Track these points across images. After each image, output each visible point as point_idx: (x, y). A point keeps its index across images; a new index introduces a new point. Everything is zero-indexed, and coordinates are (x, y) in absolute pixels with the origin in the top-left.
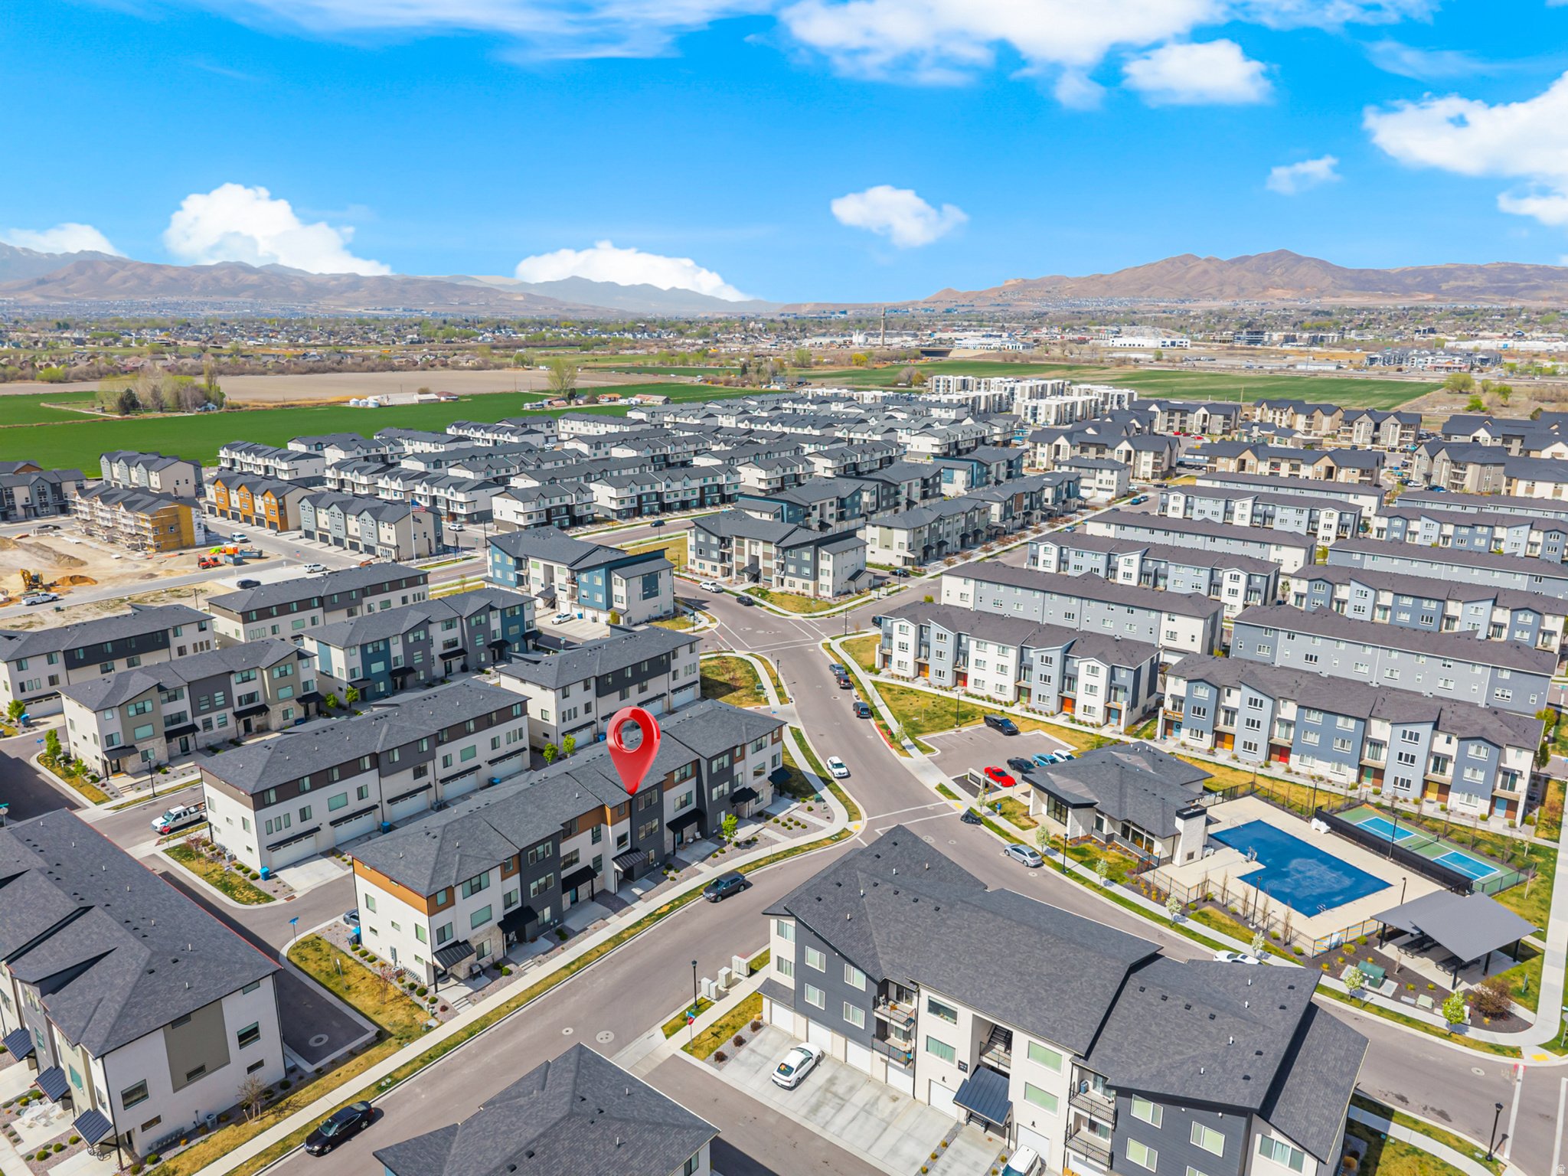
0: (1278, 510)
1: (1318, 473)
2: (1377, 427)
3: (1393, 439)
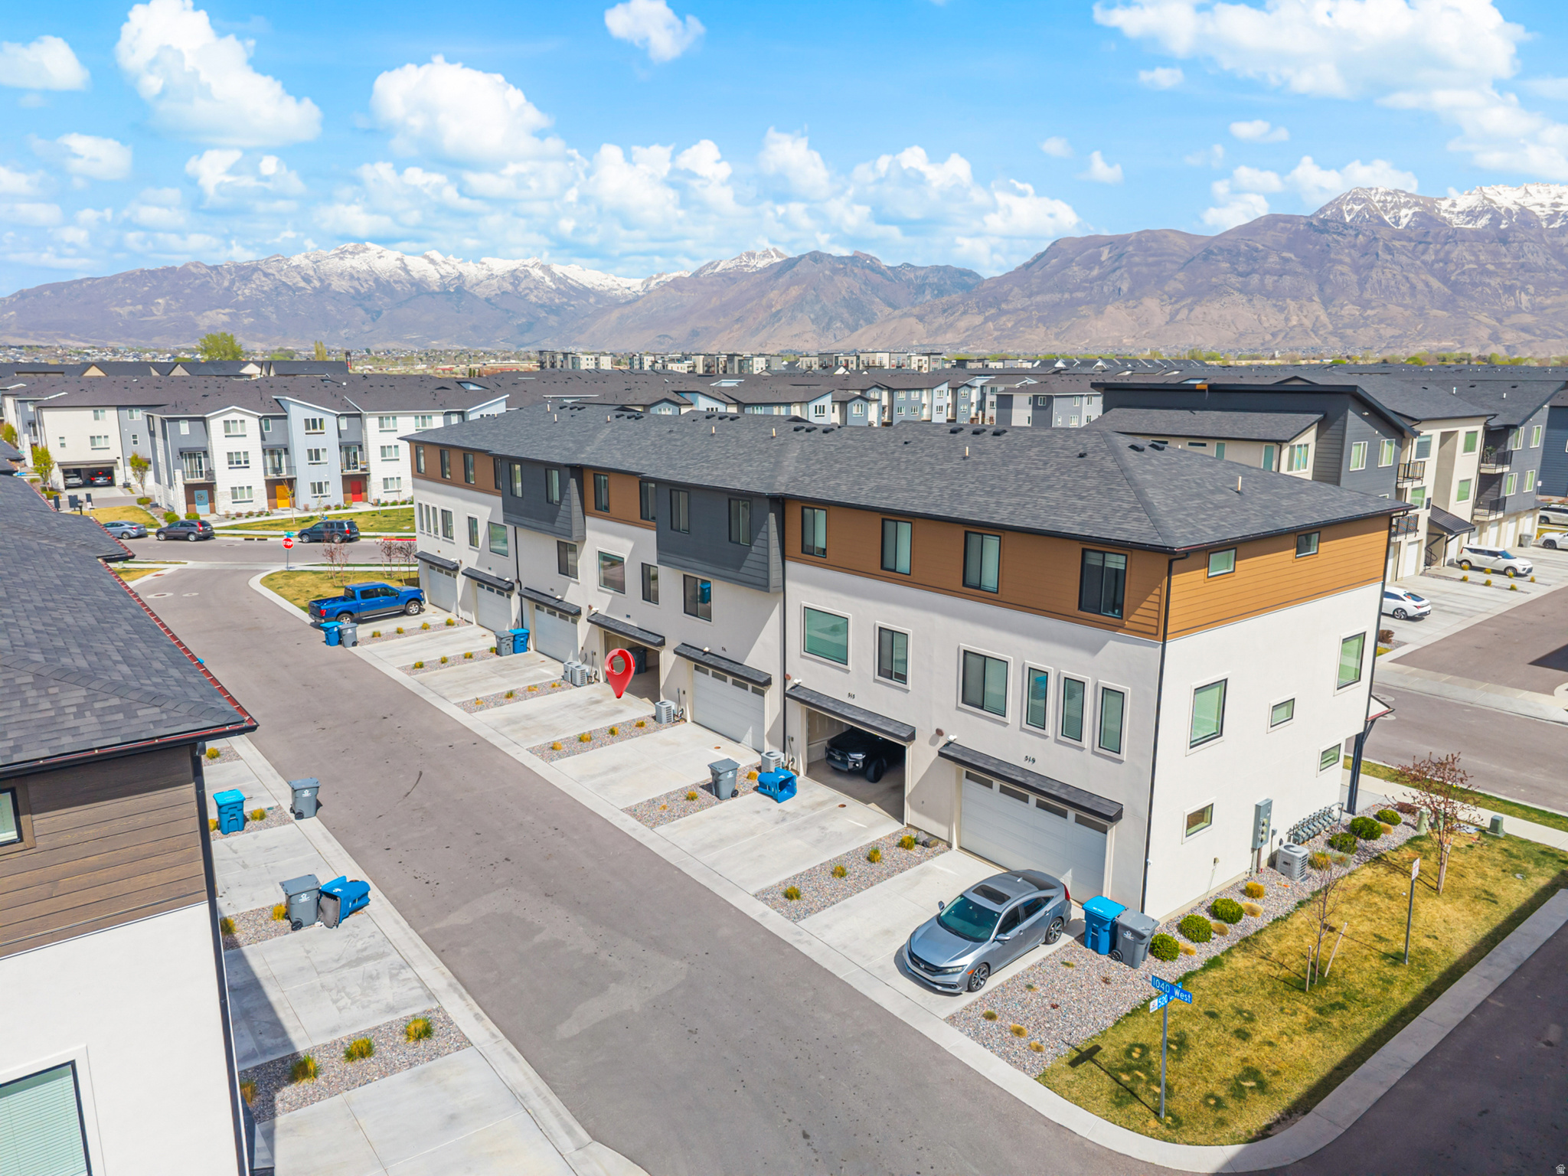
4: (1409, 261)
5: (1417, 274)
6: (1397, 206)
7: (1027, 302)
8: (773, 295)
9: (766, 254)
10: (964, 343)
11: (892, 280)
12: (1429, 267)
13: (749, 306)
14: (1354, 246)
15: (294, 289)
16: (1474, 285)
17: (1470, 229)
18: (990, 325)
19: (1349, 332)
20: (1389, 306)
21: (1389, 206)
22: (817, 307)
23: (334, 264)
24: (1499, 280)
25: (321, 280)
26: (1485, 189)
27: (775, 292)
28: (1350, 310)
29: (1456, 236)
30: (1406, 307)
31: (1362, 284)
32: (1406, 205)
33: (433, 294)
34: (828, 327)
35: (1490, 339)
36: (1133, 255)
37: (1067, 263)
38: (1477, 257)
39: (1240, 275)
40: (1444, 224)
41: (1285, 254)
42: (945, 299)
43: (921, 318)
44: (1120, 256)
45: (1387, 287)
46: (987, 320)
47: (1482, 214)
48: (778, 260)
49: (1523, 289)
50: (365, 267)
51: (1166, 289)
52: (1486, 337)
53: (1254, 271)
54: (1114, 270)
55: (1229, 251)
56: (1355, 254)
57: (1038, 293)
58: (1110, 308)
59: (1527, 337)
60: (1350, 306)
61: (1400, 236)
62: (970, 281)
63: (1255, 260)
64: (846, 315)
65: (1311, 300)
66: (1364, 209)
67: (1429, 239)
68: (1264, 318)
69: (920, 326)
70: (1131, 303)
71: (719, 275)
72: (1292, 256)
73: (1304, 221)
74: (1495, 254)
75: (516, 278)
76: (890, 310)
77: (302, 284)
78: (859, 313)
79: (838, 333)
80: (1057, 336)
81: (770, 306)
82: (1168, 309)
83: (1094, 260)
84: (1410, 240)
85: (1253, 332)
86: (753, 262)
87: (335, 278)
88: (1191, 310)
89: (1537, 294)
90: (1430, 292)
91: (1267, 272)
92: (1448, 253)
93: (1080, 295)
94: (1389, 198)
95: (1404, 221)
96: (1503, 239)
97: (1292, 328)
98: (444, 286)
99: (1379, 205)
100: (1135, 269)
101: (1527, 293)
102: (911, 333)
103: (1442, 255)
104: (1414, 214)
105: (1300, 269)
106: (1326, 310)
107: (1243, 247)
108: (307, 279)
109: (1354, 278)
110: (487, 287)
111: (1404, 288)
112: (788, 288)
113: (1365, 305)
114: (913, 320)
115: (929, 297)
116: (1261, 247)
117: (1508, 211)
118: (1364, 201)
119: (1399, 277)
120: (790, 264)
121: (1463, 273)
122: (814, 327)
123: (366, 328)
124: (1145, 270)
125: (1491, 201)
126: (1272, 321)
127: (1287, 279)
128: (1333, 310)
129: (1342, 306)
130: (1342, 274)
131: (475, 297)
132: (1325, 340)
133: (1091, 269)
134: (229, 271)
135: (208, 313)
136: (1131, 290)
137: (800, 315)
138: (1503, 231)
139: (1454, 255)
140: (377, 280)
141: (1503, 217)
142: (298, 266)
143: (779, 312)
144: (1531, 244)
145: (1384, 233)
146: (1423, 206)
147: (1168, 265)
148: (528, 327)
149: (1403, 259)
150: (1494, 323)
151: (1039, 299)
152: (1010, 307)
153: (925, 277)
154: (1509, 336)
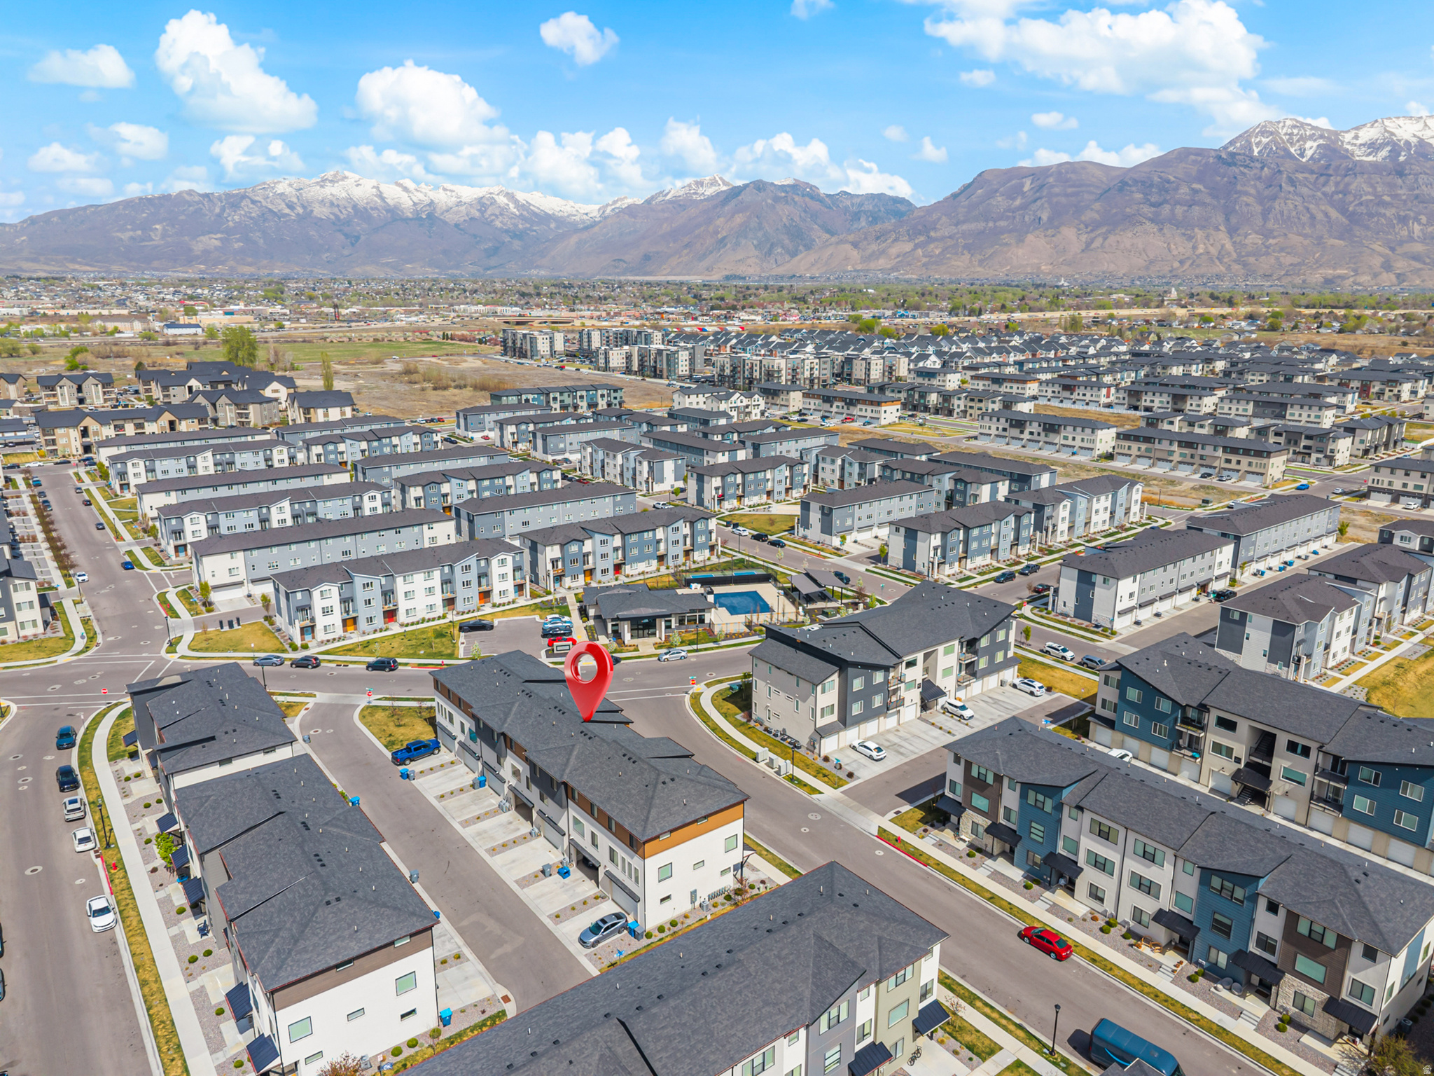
0: (237, 456)
1: (162, 428)
2: (80, 390)
3: (98, 397)
4: (1311, 193)
5: (1317, 205)
6: (1303, 139)
7: (953, 230)
8: (720, 221)
9: (713, 183)
10: (894, 269)
11: (830, 208)
12: (1329, 198)
13: (697, 232)
14: (1259, 178)
15: (279, 215)
16: (1371, 215)
17: (1370, 163)
18: (920, 251)
19: (1252, 260)
20: (1290, 236)
21: (1295, 138)
22: (760, 234)
23: (315, 192)
24: (1394, 211)
25: (304, 207)
26: (1387, 122)
27: (722, 219)
28: (1254, 239)
29: (1355, 169)
30: (1306, 236)
31: (1265, 214)
32: (1311, 137)
33: (406, 220)
34: (770, 253)
35: (1382, 267)
36: (1052, 186)
37: (992, 194)
38: (1375, 188)
39: (1153, 205)
40: (1347, 156)
41: (1195, 186)
42: (878, 227)
43: (855, 245)
44: (1042, 187)
45: (1289, 217)
46: (916, 247)
47: (1382, 146)
48: (725, 188)
49: (1417, 220)
50: (344, 195)
51: (1083, 218)
52: (1378, 265)
53: (1165, 201)
54: (1035, 201)
55: (1143, 183)
56: (1260, 186)
57: (964, 222)
58: (1030, 237)
59: (1418, 265)
60: (1253, 236)
61: (1304, 168)
62: (903, 208)
63: (1167, 191)
64: (787, 242)
65: (1217, 229)
66: (1271, 141)
67: (1331, 172)
68: (1173, 246)
69: (855, 252)
70: (1050, 232)
71: (670, 202)
72: (1200, 187)
73: (1213, 154)
74: (1392, 186)
75: (483, 205)
76: (828, 236)
77: (287, 211)
78: (798, 239)
79: (779, 258)
80: (981, 262)
81: (717, 233)
82: (1084, 238)
83: (1018, 190)
84: (1312, 172)
85: (1162, 260)
86: (701, 190)
87: (317, 205)
88: (1105, 239)
89: (1429, 224)
90: (1329, 222)
91: (1178, 203)
92: (1348, 185)
93: (1002, 223)
94: (1295, 131)
95: (1309, 153)
96: (1400, 172)
97: (1198, 256)
98: (417, 212)
99: (1285, 138)
100: (1055, 200)
101: (1420, 224)
102: (847, 259)
103: (1341, 187)
104: (1319, 146)
105: (1208, 200)
106: (1231, 238)
107: (1156, 179)
108: (291, 206)
109: (1259, 208)
110: (456, 213)
111: (1305, 219)
112: (733, 216)
113: (1267, 234)
114: (848, 247)
115: (863, 224)
116: (1172, 179)
117: (1408, 143)
118: (1272, 133)
119: (1300, 208)
120: (736, 192)
121: (1361, 204)
122: (757, 253)
123: (346, 252)
124: (1063, 200)
125: (1392, 134)
126: (1181, 249)
127: (1196, 210)
128: (1238, 239)
129: (1246, 236)
130: (1247, 205)
131: (445, 223)
132: (1229, 268)
133: (1014, 199)
134: (220, 199)
135: (201, 238)
136: (1050, 219)
137: (744, 242)
138: (1401, 164)
139: (1353, 187)
140: (355, 207)
141: (1402, 149)
142: (282, 194)
143: (724, 238)
144: (1425, 177)
145: (1288, 165)
146: (1328, 138)
147: (1086, 196)
148: (494, 251)
149: (1305, 190)
150: (1388, 251)
151: (965, 227)
152: (938, 234)
153: (861, 205)
154: (1401, 265)
